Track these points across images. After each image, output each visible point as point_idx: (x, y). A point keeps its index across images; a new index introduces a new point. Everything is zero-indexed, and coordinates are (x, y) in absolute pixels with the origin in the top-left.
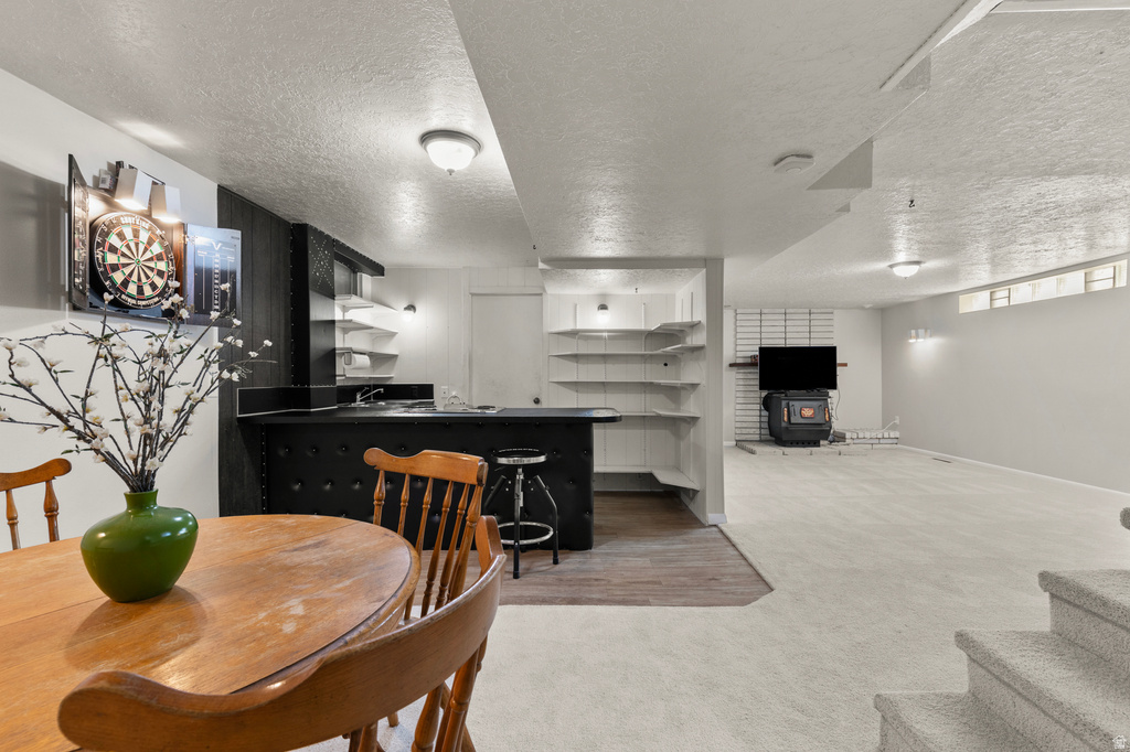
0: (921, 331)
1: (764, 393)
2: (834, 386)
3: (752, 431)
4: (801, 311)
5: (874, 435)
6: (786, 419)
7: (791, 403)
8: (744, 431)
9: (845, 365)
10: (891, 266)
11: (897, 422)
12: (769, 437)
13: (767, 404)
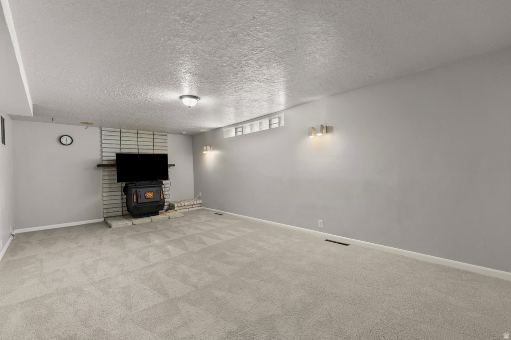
0: (208, 147)
1: (124, 184)
2: (166, 178)
3: (116, 210)
4: (147, 132)
5: (189, 203)
6: (135, 200)
7: (138, 190)
8: (110, 210)
9: (174, 165)
10: (181, 97)
11: (200, 195)
12: (127, 212)
13: (126, 190)
